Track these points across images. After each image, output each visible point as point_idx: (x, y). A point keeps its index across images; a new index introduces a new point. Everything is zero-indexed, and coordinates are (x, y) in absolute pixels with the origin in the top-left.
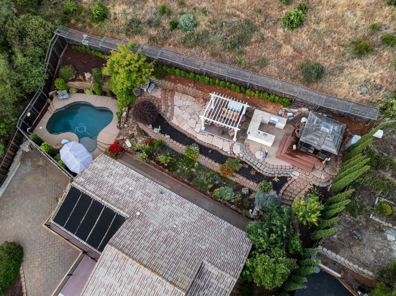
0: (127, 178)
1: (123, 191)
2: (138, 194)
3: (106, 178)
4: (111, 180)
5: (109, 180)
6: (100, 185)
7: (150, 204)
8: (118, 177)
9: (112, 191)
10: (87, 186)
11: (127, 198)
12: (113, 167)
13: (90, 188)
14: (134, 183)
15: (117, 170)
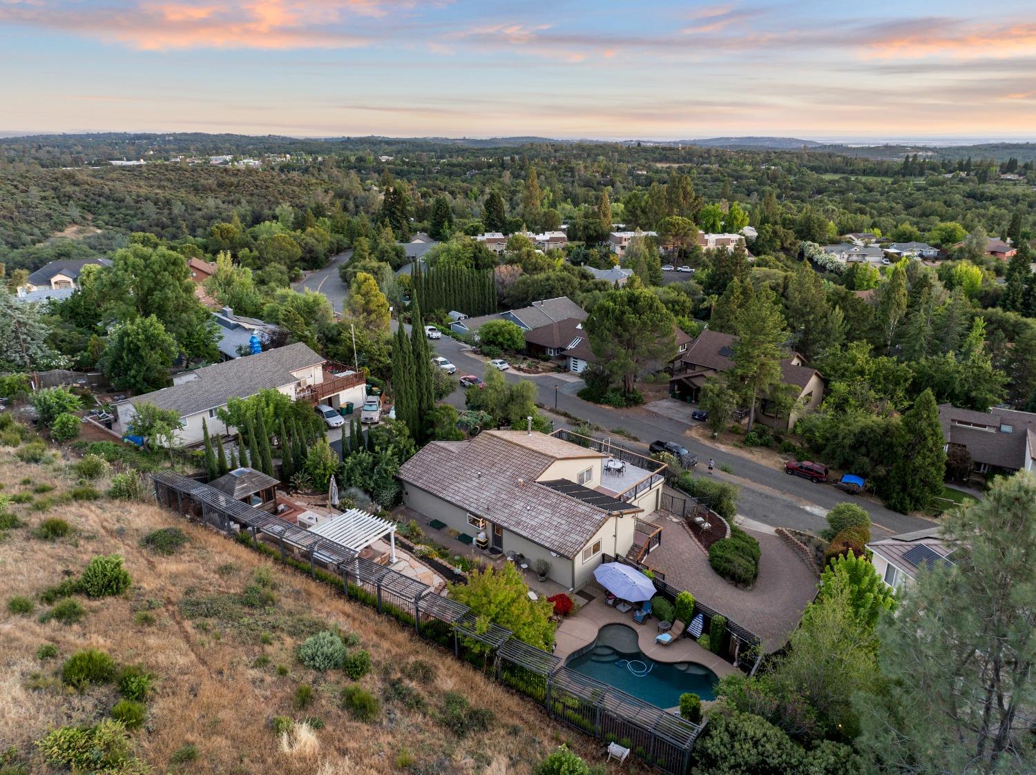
0: (534, 523)
1: (540, 507)
2: (519, 505)
3: (563, 522)
4: (556, 520)
5: (559, 520)
6: (571, 514)
7: (506, 497)
8: (546, 524)
9: (554, 508)
10: (588, 509)
11: (535, 500)
12: (554, 537)
13: (584, 508)
14: (523, 519)
15: (547, 534)
